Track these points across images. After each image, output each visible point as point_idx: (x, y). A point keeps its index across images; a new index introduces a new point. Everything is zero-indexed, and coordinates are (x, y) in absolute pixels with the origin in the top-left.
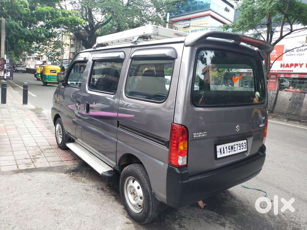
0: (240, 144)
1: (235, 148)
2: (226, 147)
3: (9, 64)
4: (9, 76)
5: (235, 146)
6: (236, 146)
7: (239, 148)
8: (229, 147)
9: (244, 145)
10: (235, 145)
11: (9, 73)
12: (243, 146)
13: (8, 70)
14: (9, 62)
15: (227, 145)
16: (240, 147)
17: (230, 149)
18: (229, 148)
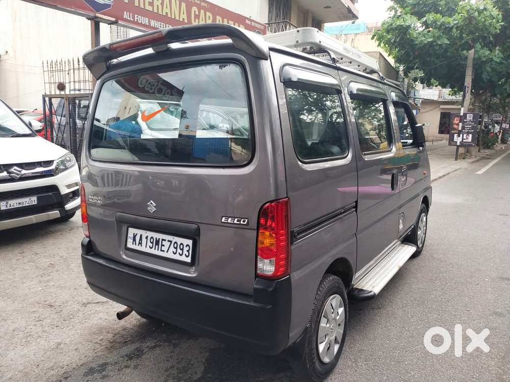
0: (176, 243)
1: (164, 246)
2: (147, 236)
3: (472, 122)
4: (470, 141)
5: (164, 243)
6: (167, 244)
7: (172, 249)
8: (152, 239)
9: (186, 249)
10: (165, 240)
11: (471, 135)
12: (182, 250)
13: (470, 131)
14: (471, 118)
15: (150, 234)
16: (176, 248)
17: (152, 243)
18: (152, 241)
